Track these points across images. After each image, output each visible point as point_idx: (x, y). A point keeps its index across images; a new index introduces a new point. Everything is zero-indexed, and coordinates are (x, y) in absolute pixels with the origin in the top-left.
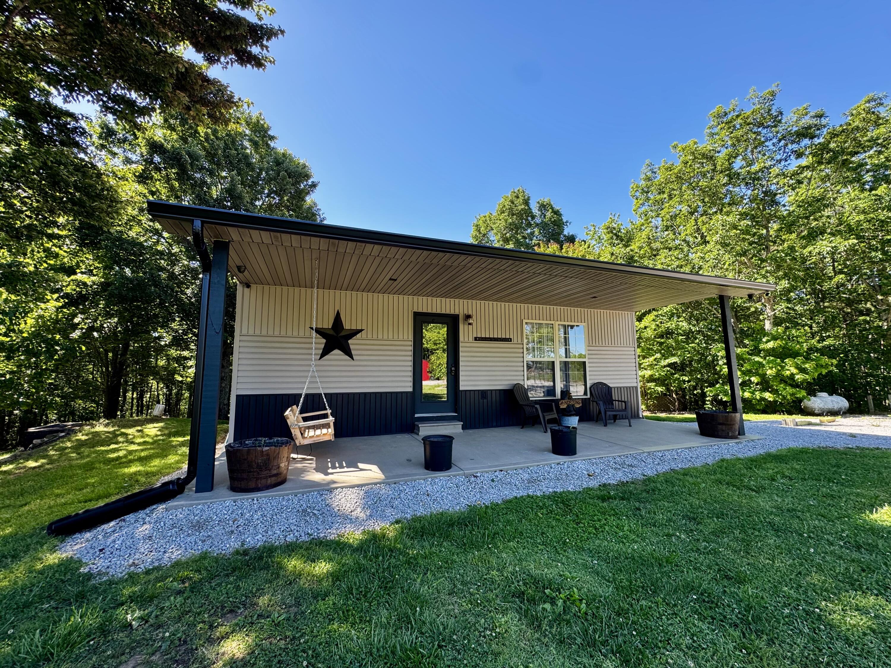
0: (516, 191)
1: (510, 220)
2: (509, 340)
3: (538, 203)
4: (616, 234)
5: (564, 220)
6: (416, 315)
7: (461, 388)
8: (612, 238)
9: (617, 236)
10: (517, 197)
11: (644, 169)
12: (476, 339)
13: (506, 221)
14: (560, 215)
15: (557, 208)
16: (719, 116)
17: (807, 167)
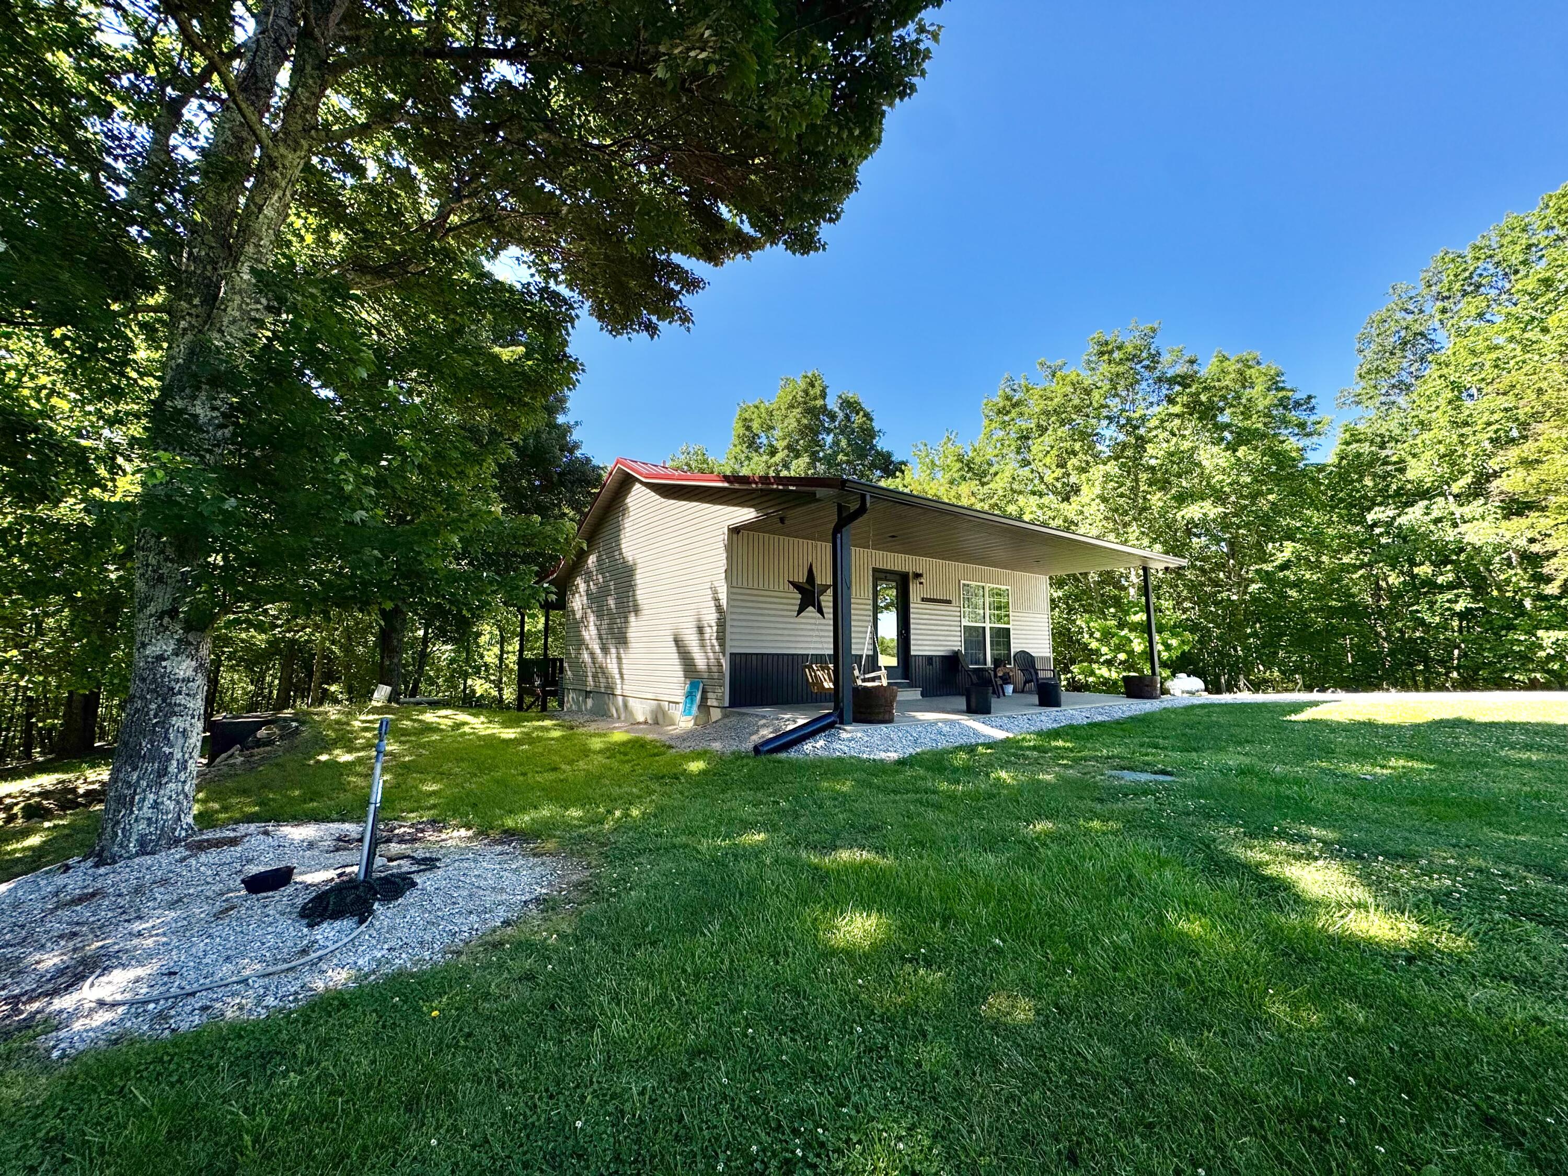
0: (810, 375)
1: (805, 421)
2: (949, 602)
3: (840, 397)
4: (967, 465)
5: (877, 429)
6: (875, 570)
7: (912, 653)
8: (961, 469)
9: (970, 469)
10: (813, 386)
11: (1002, 384)
12: (923, 599)
13: (798, 421)
14: (871, 420)
15: (869, 410)
16: (1099, 343)
17: (1177, 415)
